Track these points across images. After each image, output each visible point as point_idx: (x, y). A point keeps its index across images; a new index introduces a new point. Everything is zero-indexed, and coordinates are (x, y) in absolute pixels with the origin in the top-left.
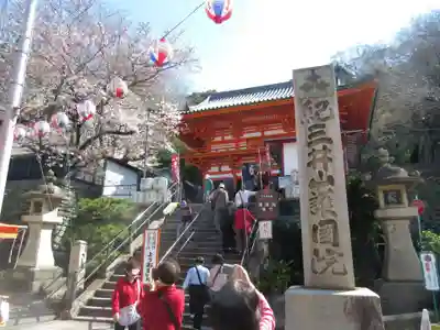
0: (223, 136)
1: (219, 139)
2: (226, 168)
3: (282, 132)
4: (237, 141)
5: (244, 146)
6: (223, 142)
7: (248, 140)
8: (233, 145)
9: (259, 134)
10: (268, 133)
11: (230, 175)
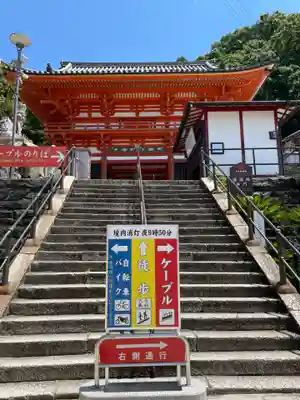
0: (89, 113)
1: (84, 115)
5: (114, 126)
6: (90, 119)
7: (120, 119)
9: (132, 115)
11: (99, 158)
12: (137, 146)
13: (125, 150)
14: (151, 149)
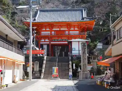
0: (46, 28)
1: (44, 29)
2: (47, 40)
3: (66, 29)
4: (51, 31)
6: (46, 31)
7: (55, 31)
8: (49, 32)
9: (58, 29)
10: (62, 29)
11: (48, 43)
12: (60, 39)
13: (56, 40)
14: (64, 40)
